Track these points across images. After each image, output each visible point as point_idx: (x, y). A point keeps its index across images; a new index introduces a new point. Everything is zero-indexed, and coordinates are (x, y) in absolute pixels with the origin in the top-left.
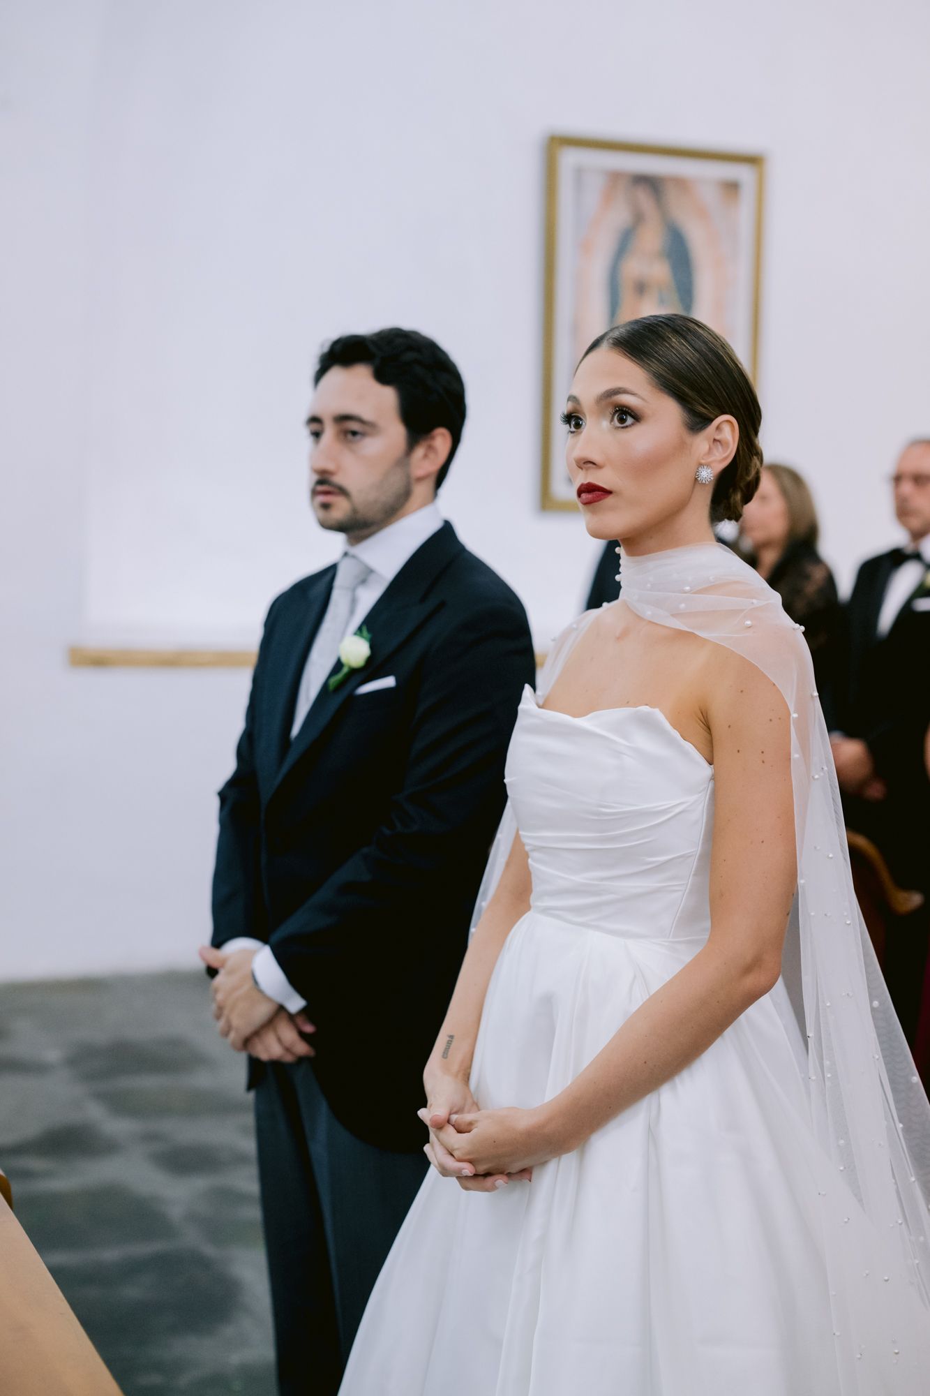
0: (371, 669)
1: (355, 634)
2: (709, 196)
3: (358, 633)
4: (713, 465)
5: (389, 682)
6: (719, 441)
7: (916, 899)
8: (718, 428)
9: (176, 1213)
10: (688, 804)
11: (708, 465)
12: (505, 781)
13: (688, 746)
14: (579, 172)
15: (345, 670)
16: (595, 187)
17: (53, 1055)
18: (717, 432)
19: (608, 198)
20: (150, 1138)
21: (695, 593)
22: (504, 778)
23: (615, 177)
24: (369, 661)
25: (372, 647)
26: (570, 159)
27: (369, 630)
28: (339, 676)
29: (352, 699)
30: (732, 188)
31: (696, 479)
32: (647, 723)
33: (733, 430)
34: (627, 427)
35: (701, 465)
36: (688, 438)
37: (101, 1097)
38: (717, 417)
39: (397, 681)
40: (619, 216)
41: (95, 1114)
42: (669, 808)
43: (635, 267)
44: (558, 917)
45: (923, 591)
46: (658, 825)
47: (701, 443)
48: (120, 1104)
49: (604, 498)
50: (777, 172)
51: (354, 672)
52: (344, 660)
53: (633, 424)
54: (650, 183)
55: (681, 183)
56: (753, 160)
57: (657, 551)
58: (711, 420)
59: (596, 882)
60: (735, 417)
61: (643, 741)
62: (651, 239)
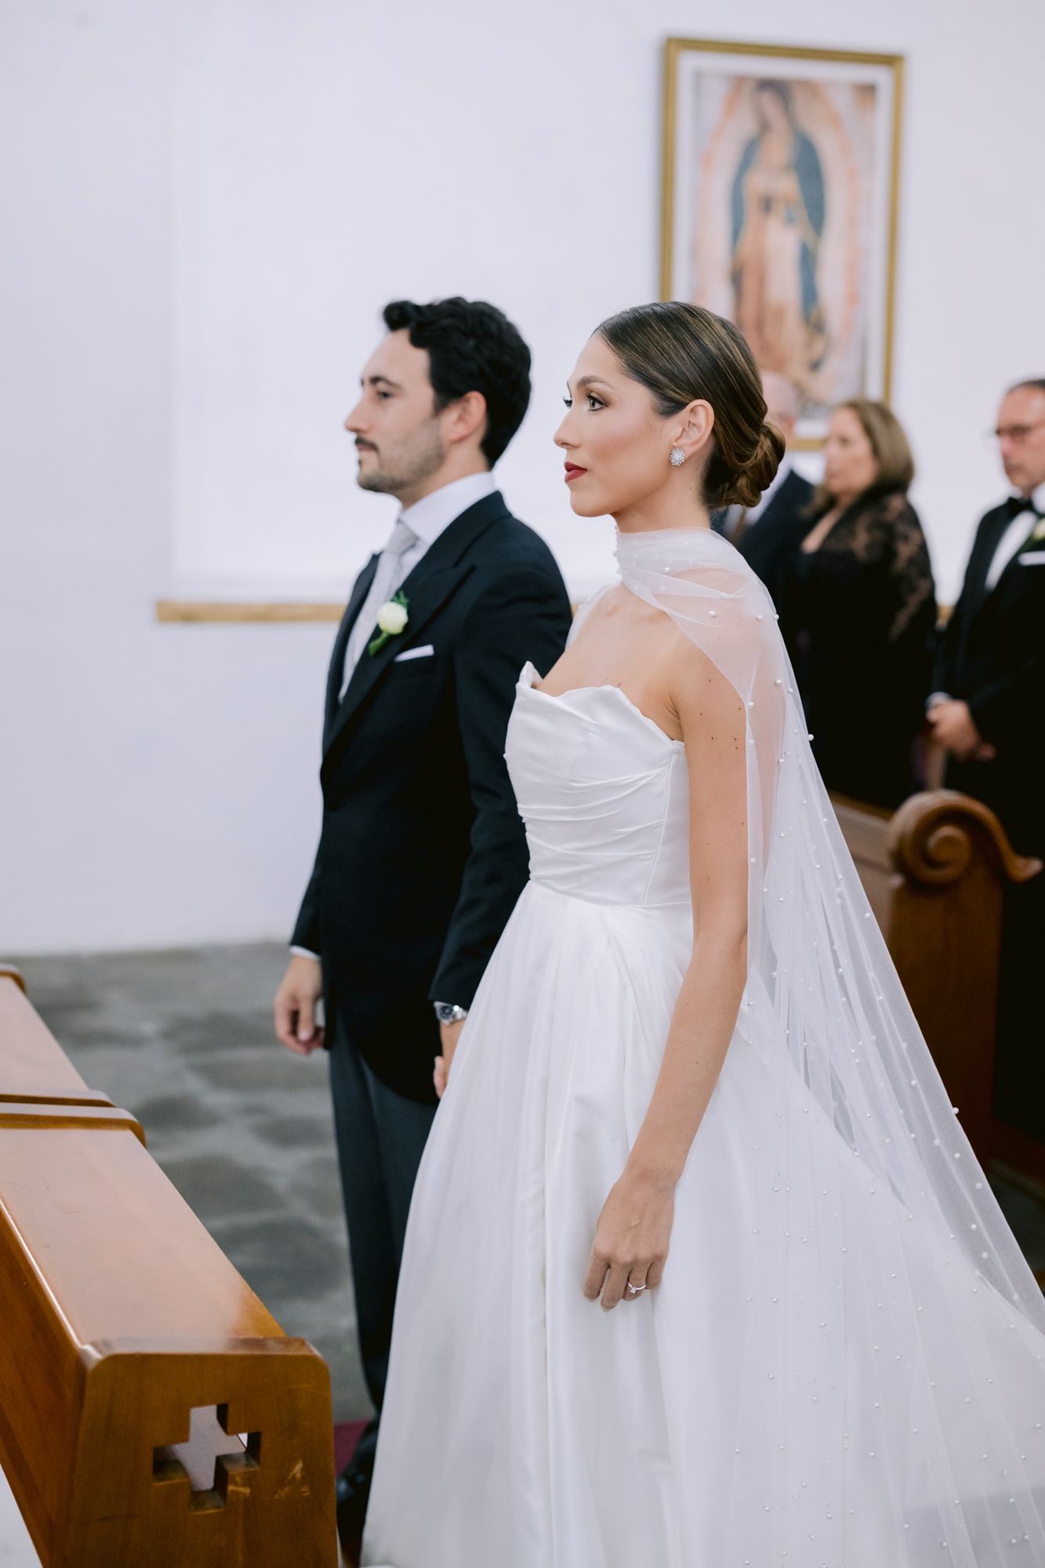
0: (410, 636)
1: (392, 600)
2: (842, 101)
3: (396, 599)
4: (685, 448)
5: (427, 651)
6: (694, 425)
7: (1035, 866)
8: (692, 410)
9: (281, 1184)
10: (649, 779)
11: (680, 448)
12: (505, 756)
13: (650, 723)
14: (699, 76)
15: (384, 636)
16: (717, 92)
17: (148, 1028)
18: (692, 414)
19: (730, 106)
20: (251, 1110)
21: (674, 576)
22: (504, 752)
23: (739, 82)
24: (407, 627)
25: (409, 613)
26: (689, 63)
27: (406, 596)
28: (378, 642)
29: (392, 666)
30: (868, 91)
31: (670, 462)
32: (608, 701)
33: (707, 416)
34: (596, 410)
35: (674, 447)
36: (657, 422)
37: (198, 1069)
38: (691, 401)
39: (435, 649)
40: (744, 125)
41: (194, 1086)
42: (633, 782)
43: (760, 182)
44: (546, 885)
45: (1034, 544)
46: (620, 799)
47: (674, 426)
48: (220, 1077)
49: (579, 476)
50: (917, 73)
51: (392, 638)
52: (382, 627)
53: (600, 409)
54: (777, 88)
55: (812, 88)
56: (890, 61)
57: (639, 531)
58: (687, 404)
59: (576, 853)
60: (707, 400)
61: (607, 719)
62: (779, 149)
